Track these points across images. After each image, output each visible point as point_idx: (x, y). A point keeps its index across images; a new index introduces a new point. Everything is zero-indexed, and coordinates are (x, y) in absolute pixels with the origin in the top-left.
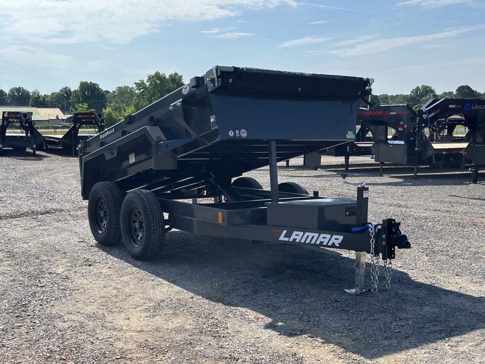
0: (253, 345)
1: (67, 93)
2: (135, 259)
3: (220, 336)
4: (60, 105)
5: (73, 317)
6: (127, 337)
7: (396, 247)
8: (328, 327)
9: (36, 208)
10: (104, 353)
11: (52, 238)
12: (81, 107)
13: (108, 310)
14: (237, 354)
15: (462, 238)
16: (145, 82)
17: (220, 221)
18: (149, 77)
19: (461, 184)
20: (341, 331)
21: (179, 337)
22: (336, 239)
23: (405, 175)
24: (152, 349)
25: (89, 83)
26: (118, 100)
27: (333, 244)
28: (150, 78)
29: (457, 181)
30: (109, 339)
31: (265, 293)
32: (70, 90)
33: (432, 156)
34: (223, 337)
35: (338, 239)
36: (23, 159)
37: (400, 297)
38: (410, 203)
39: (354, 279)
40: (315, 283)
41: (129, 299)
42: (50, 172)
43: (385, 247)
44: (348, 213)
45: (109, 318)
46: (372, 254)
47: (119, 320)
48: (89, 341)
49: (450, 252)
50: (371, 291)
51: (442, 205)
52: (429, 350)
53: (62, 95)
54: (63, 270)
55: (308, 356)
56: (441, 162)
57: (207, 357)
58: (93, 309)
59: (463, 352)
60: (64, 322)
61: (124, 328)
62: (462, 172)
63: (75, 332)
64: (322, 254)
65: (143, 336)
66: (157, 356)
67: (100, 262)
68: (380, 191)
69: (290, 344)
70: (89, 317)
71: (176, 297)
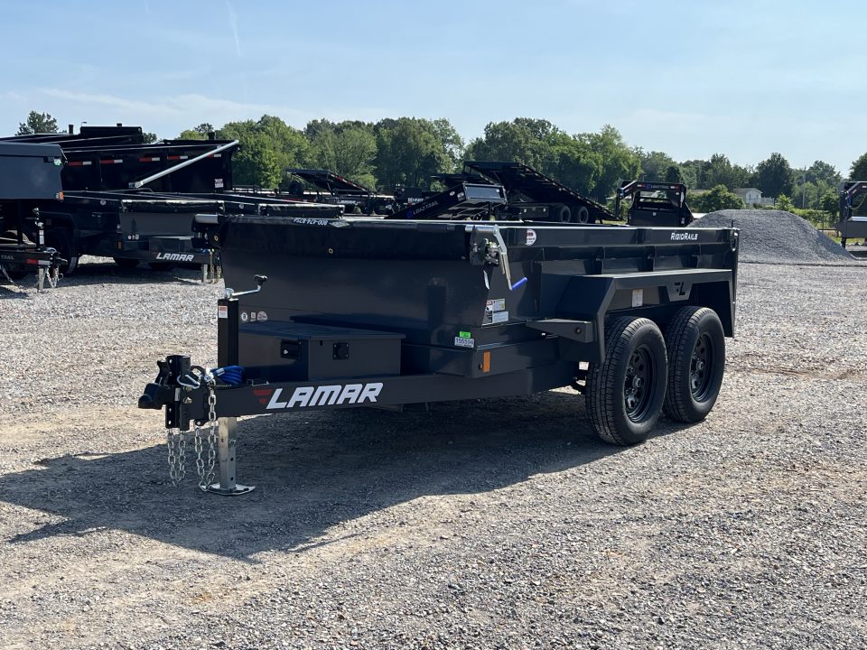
44: (286, 352)
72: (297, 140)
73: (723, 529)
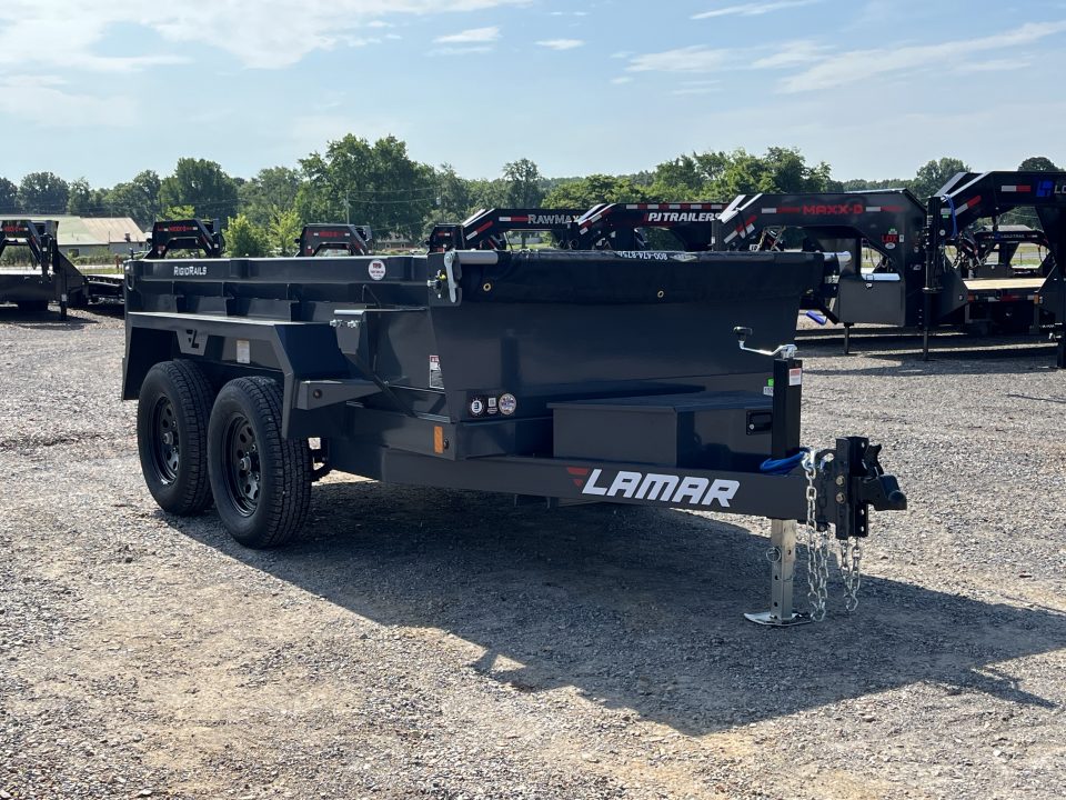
0: (500, 757)
1: (149, 184)
2: (241, 544)
3: (417, 736)
4: (135, 211)
5: (57, 688)
6: (181, 738)
7: (871, 507)
8: (696, 709)
9: (35, 431)
10: (114, 782)
11: (55, 498)
12: (179, 214)
13: (149, 670)
14: (453, 782)
15: (1034, 489)
16: (321, 158)
17: (439, 448)
18: (332, 146)
19: (1031, 370)
20: (728, 719)
21: (312, 738)
22: (721, 489)
23: (902, 352)
24: (240, 769)
25: (198, 161)
26: (263, 198)
27: (715, 501)
28: (332, 150)
29: (1022, 363)
30: (135, 745)
31: (547, 625)
32: (156, 177)
33: (964, 306)
34: (426, 736)
35: (726, 488)
36: (37, 327)
37: (879, 632)
38: (910, 413)
39: (768, 589)
40: (672, 600)
41: (206, 643)
42: (89, 354)
43: (843, 506)
44: (752, 427)
45: (147, 690)
46: (812, 524)
47: (172, 696)
48: (83, 749)
49: (1006, 521)
50: (809, 618)
51: (988, 416)
52: (950, 767)
53: (140, 188)
54: (59, 572)
55: (638, 785)
56: (983, 320)
57: (375, 791)
58: (113, 668)
59: (1038, 772)
60: (32, 699)
61: (180, 715)
62: (1032, 346)
63: (52, 726)
64: (694, 528)
65: (222, 735)
66: (247, 787)
67: (154, 553)
68: (843, 387)
69: (593, 752)
70: (97, 687)
71: (325, 636)
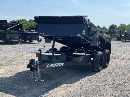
72: (28, 22)
73: (121, 86)
